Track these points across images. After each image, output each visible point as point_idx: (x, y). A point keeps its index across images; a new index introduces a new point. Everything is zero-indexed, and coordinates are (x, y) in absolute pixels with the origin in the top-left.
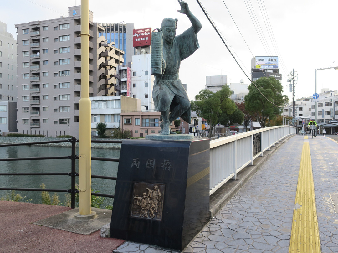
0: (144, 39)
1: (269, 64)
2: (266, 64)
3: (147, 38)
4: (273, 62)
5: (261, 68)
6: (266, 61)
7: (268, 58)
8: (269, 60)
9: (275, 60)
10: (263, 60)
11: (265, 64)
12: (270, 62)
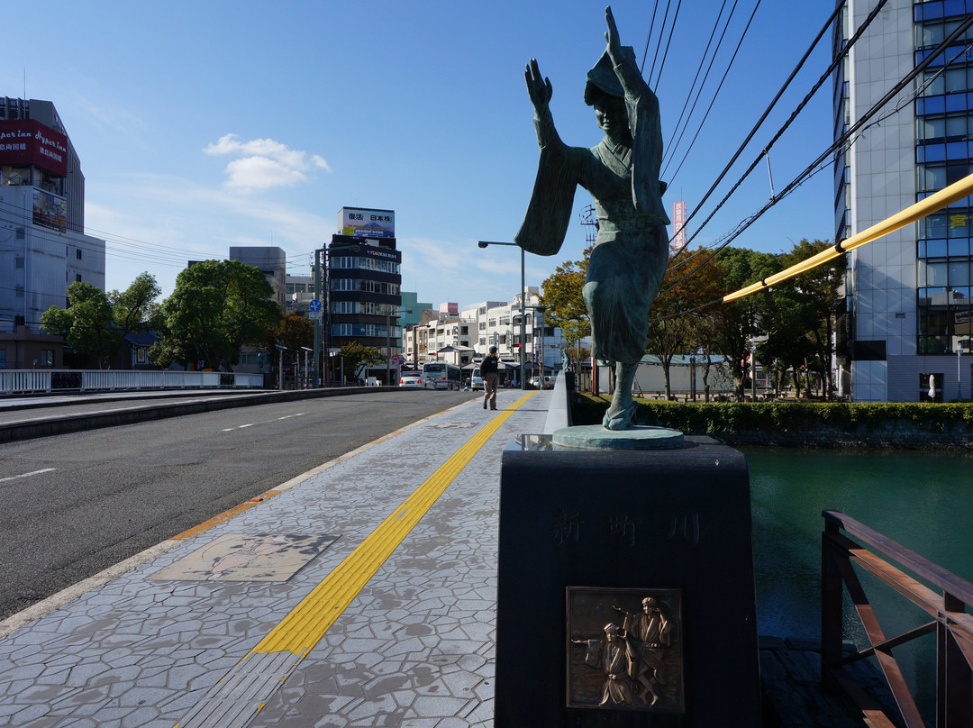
0: (16, 147)
1: (374, 227)
2: (367, 225)
3: (23, 147)
4: (382, 224)
5: (355, 235)
6: (367, 220)
7: (374, 213)
8: (373, 218)
9: (388, 219)
10: (360, 217)
11: (365, 227)
12: (378, 222)
